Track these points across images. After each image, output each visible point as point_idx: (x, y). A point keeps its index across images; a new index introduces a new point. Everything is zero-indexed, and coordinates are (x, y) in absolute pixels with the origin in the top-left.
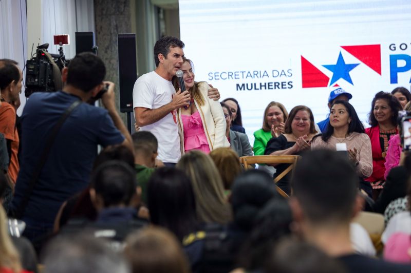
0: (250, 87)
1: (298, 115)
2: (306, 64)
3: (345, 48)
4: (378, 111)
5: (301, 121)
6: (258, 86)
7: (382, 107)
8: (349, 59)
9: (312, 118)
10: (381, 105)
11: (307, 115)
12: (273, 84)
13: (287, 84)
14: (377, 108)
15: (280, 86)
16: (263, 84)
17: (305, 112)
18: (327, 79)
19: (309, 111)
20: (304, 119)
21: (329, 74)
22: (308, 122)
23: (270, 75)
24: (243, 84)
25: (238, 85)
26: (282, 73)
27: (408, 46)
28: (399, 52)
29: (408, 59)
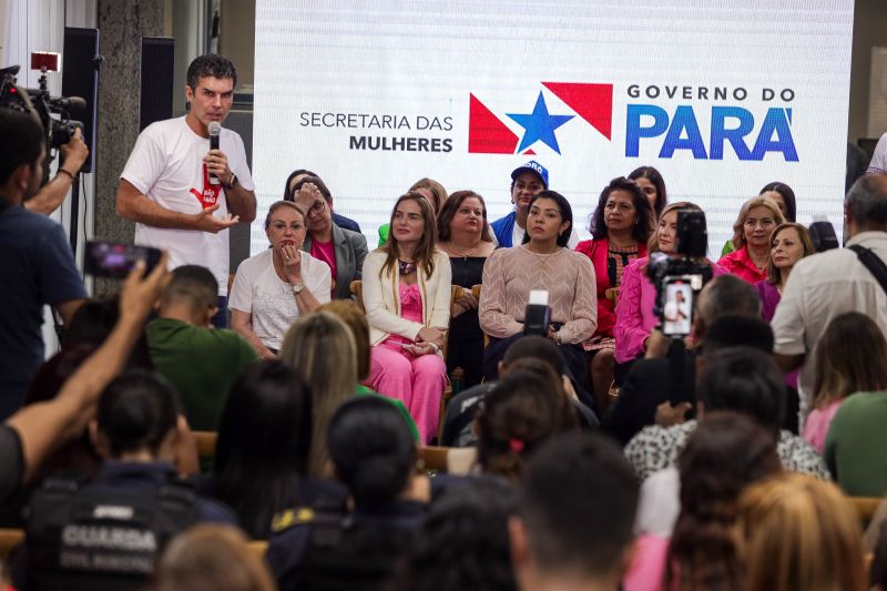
0: (374, 144)
1: (466, 203)
2: (478, 111)
3: (548, 85)
4: (615, 210)
5: (473, 214)
6: (389, 144)
7: (623, 206)
8: (556, 106)
10: (620, 200)
12: (417, 142)
13: (441, 143)
14: (612, 205)
15: (429, 146)
16: (399, 140)
18: (515, 139)
19: (481, 200)
21: (519, 131)
23: (413, 124)
24: (363, 139)
25: (353, 139)
26: (435, 122)
27: (663, 92)
28: (643, 100)
29: (660, 114)
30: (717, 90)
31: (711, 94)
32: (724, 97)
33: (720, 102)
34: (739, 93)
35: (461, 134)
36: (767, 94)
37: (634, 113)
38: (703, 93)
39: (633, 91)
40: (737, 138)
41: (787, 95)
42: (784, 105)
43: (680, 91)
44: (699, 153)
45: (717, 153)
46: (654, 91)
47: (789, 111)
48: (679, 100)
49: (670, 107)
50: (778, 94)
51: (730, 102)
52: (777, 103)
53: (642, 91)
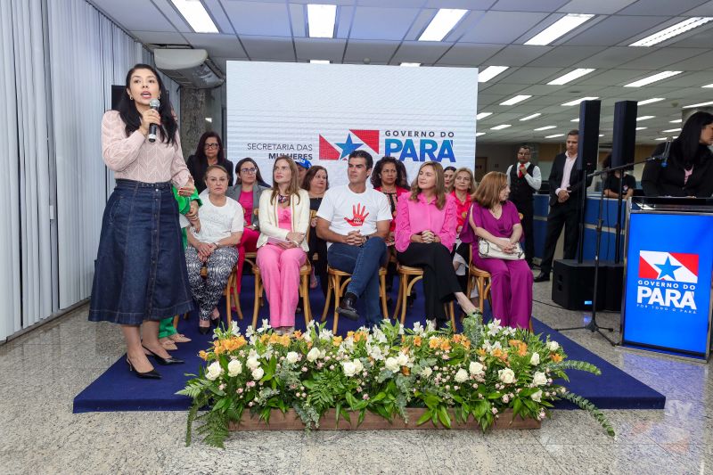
1: (319, 173)
2: (322, 141)
3: (352, 131)
5: (321, 179)
8: (356, 140)
11: (325, 175)
17: (324, 171)
18: (338, 154)
20: (324, 178)
21: (340, 150)
22: (325, 181)
23: (295, 148)
24: (274, 154)
25: (270, 154)
26: (305, 147)
27: (400, 133)
28: (392, 137)
30: (422, 133)
31: (420, 134)
32: (425, 135)
33: (424, 138)
34: (432, 134)
35: (316, 152)
36: (443, 134)
37: (388, 142)
38: (416, 134)
39: (388, 133)
40: (430, 153)
42: (450, 139)
43: (407, 133)
44: (415, 159)
45: (422, 159)
46: (396, 133)
47: (452, 141)
48: (407, 137)
49: (403, 140)
50: (447, 135)
51: (428, 138)
52: (447, 138)
53: (391, 133)
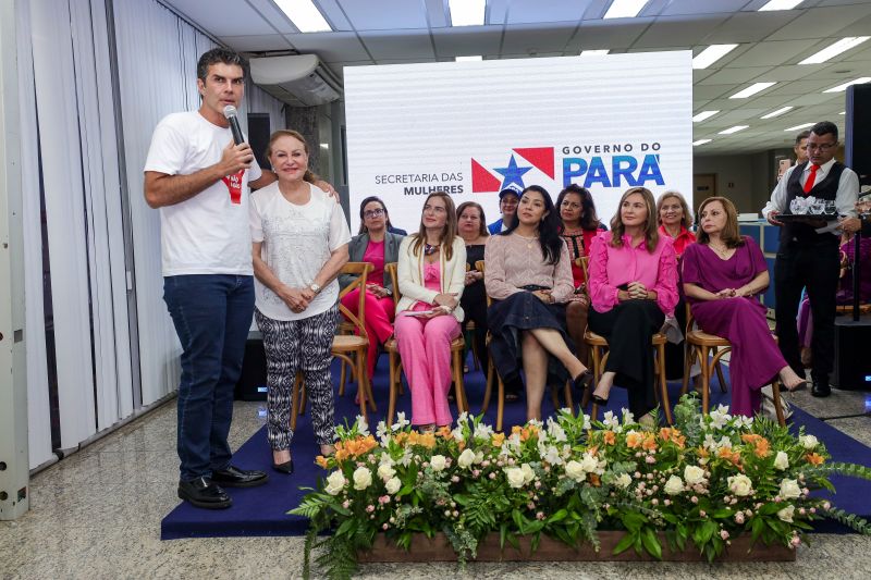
0: (418, 191)
1: (466, 211)
2: (476, 166)
3: (516, 150)
4: (568, 207)
5: (469, 219)
7: (573, 204)
8: (522, 162)
9: (482, 217)
10: (571, 201)
11: (477, 213)
13: (457, 188)
14: (566, 203)
15: (450, 190)
17: (474, 208)
18: (499, 183)
19: (480, 208)
20: (473, 217)
21: (501, 178)
22: (477, 222)
23: (440, 178)
24: (412, 189)
25: (406, 189)
26: (453, 177)
27: (583, 149)
28: (572, 155)
29: (582, 163)
30: (615, 146)
31: (611, 149)
32: (619, 150)
33: (617, 154)
34: (629, 147)
35: (467, 182)
36: (644, 147)
37: (567, 164)
38: (606, 149)
39: (566, 150)
40: (628, 174)
41: (656, 147)
42: (655, 153)
43: (593, 149)
44: (607, 184)
45: (617, 184)
46: (577, 149)
47: (658, 156)
48: (593, 154)
49: (588, 158)
50: (650, 148)
51: (623, 153)
52: (650, 152)
53: (571, 150)
